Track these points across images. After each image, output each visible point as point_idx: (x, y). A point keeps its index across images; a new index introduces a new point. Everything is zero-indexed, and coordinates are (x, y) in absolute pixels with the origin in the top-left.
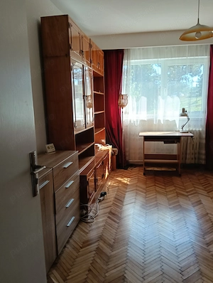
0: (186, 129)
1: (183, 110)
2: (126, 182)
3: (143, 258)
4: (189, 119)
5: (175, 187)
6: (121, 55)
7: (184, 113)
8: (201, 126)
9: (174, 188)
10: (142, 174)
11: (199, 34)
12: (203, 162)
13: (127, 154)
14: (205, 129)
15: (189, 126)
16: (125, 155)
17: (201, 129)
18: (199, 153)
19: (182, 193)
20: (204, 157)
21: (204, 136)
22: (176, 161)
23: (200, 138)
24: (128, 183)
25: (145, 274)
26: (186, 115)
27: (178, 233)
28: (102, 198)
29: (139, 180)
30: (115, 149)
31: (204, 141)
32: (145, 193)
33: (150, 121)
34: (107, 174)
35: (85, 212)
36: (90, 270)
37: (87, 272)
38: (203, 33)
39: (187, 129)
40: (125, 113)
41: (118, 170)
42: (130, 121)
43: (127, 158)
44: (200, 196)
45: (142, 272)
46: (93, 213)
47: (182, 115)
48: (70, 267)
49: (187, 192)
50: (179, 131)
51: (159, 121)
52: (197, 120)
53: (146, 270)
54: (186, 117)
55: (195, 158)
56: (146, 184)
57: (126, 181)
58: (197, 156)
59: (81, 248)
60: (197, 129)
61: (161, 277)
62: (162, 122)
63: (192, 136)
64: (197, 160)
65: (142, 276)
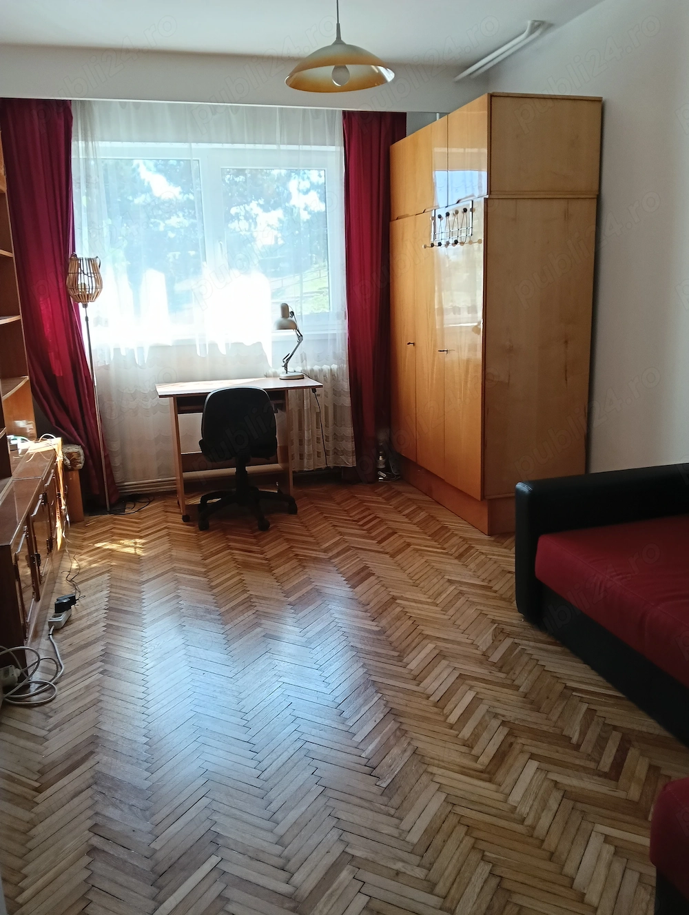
0: (295, 367)
1: (285, 309)
2: (131, 550)
3: (254, 763)
4: (300, 337)
5: (288, 540)
6: (62, 123)
7: (287, 319)
8: (335, 356)
9: (285, 546)
10: (179, 518)
11: (341, 73)
12: (350, 461)
13: (117, 462)
14: (345, 366)
15: (303, 359)
16: (109, 465)
17: (335, 367)
18: (336, 437)
19: (314, 554)
20: (350, 446)
21: (346, 385)
22: (278, 466)
23: (336, 392)
24: (139, 552)
25: (274, 806)
26: (293, 326)
27: (333, 668)
28: (62, 618)
29: (173, 541)
30: (74, 449)
31: (347, 401)
32: (205, 574)
33: (184, 347)
34: (60, 534)
35: (16, 672)
36: (92, 850)
37: (87, 859)
38: (354, 71)
39: (299, 369)
40: (97, 321)
41: (93, 519)
42: (117, 350)
43: (118, 476)
44: (362, 555)
45: (264, 803)
46: (46, 671)
47: (282, 327)
48: (17, 863)
49: (326, 551)
50: (275, 376)
51: (213, 346)
52: (323, 340)
53: (272, 794)
54: (292, 333)
55: (327, 453)
56: (200, 547)
57: (129, 547)
58: (330, 445)
59: (39, 790)
60: (326, 367)
61: (322, 800)
62: (223, 350)
63: (314, 389)
64: (331, 458)
65: (268, 814)
